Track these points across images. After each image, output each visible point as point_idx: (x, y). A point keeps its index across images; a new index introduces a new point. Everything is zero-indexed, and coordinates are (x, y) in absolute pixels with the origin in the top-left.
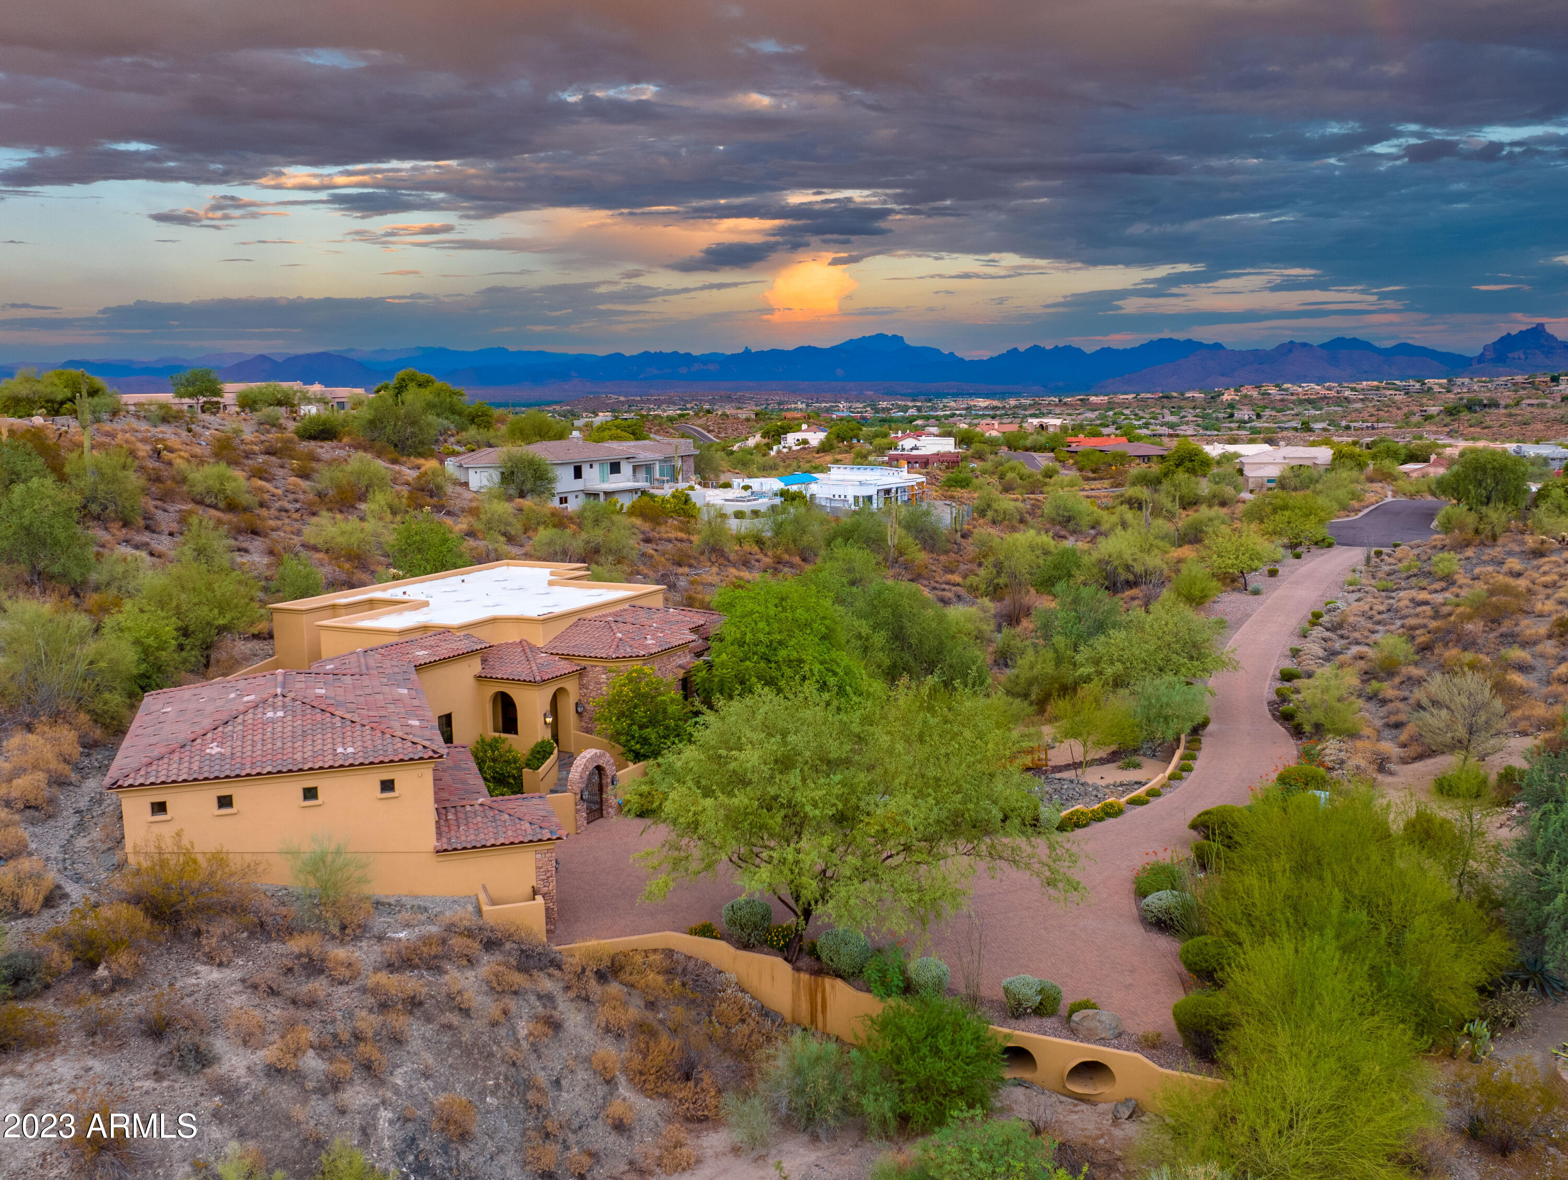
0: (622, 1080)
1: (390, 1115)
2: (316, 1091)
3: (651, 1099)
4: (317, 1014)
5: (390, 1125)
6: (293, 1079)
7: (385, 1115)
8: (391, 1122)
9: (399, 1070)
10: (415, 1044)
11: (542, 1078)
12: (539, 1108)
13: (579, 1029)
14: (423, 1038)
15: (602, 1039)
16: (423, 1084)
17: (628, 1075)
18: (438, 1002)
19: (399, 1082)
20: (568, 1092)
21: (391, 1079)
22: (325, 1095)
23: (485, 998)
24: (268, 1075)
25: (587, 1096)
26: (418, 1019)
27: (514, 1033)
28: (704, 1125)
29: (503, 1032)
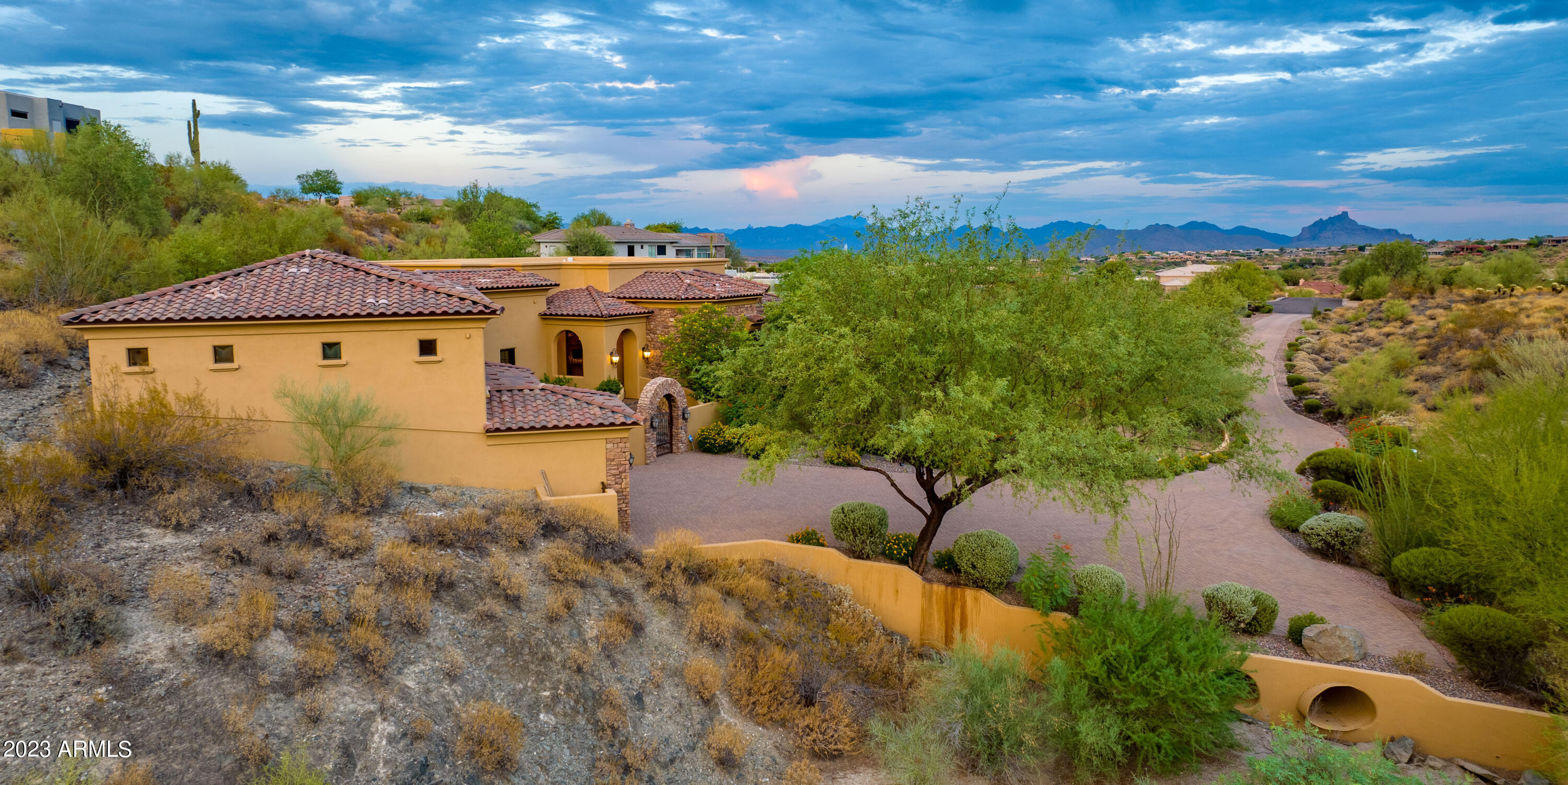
0: (724, 701)
1: (391, 729)
2: (274, 687)
3: (764, 726)
4: (299, 589)
5: (389, 742)
6: (243, 668)
7: (383, 728)
8: (391, 739)
9: (412, 668)
10: (439, 637)
11: (616, 690)
12: (614, 730)
13: (665, 636)
14: (452, 628)
15: (695, 650)
16: (446, 689)
17: (731, 696)
18: (476, 587)
19: (411, 684)
20: (653, 712)
21: (399, 678)
22: (290, 695)
23: (541, 588)
24: (200, 660)
25: (679, 719)
26: (446, 604)
27: (580, 633)
28: (838, 763)
29: (564, 630)
